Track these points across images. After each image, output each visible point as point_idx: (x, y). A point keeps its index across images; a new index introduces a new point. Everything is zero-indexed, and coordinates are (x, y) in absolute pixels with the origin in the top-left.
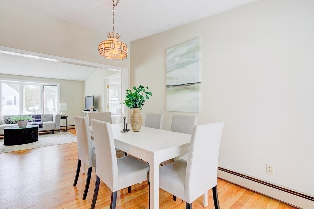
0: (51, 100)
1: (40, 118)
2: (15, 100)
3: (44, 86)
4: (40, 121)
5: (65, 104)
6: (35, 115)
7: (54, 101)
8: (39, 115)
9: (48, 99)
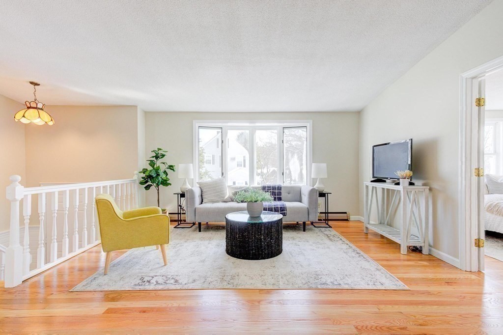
0: (296, 156)
1: (280, 194)
2: (244, 160)
3: (285, 131)
4: (280, 199)
5: (324, 165)
6: (273, 187)
7: (301, 160)
8: (278, 187)
9: (290, 155)
